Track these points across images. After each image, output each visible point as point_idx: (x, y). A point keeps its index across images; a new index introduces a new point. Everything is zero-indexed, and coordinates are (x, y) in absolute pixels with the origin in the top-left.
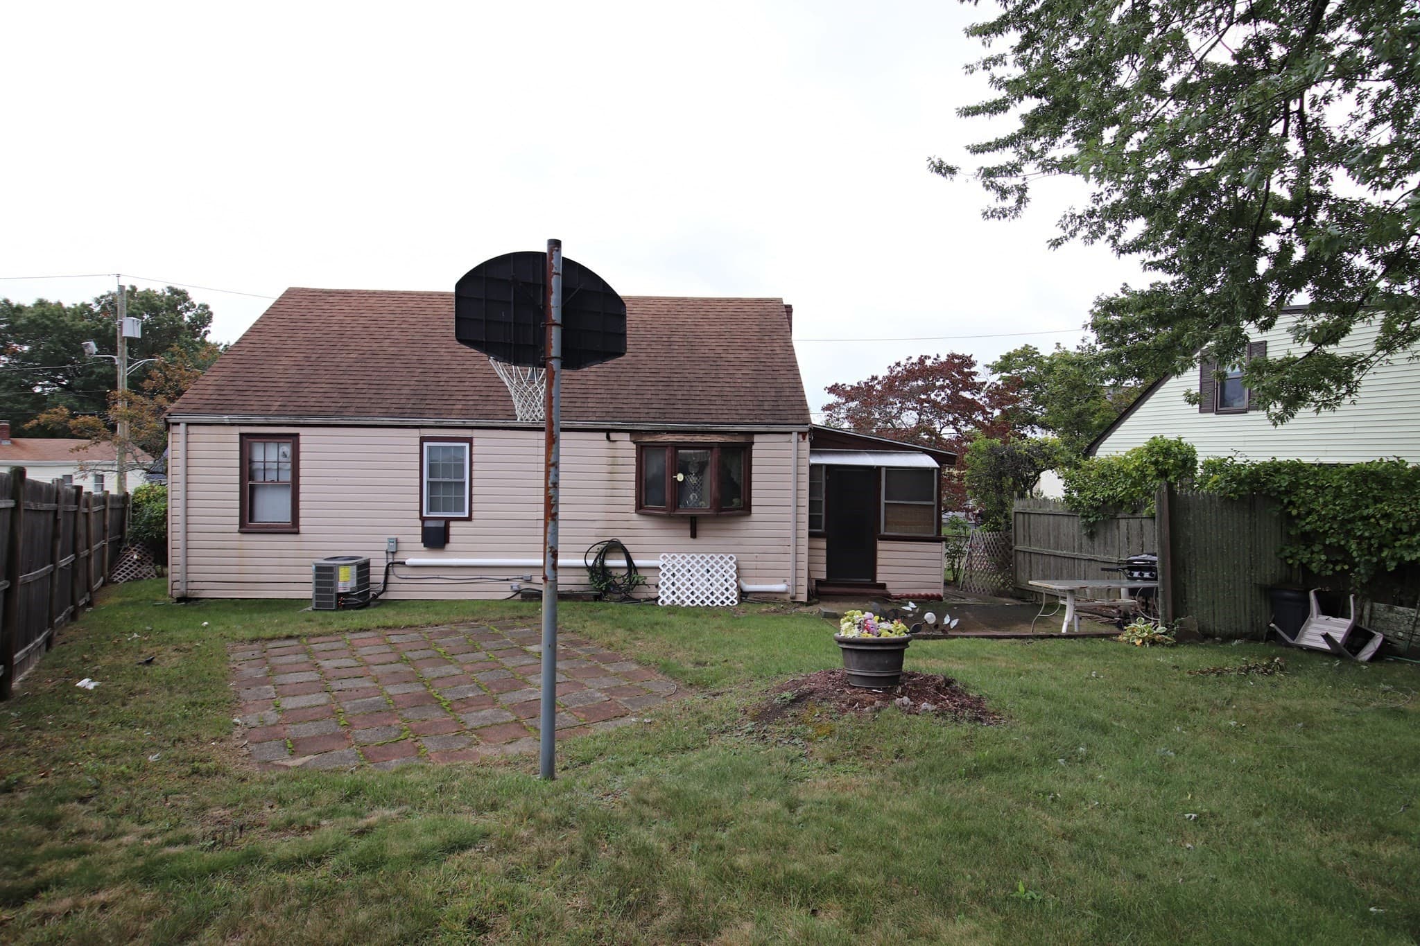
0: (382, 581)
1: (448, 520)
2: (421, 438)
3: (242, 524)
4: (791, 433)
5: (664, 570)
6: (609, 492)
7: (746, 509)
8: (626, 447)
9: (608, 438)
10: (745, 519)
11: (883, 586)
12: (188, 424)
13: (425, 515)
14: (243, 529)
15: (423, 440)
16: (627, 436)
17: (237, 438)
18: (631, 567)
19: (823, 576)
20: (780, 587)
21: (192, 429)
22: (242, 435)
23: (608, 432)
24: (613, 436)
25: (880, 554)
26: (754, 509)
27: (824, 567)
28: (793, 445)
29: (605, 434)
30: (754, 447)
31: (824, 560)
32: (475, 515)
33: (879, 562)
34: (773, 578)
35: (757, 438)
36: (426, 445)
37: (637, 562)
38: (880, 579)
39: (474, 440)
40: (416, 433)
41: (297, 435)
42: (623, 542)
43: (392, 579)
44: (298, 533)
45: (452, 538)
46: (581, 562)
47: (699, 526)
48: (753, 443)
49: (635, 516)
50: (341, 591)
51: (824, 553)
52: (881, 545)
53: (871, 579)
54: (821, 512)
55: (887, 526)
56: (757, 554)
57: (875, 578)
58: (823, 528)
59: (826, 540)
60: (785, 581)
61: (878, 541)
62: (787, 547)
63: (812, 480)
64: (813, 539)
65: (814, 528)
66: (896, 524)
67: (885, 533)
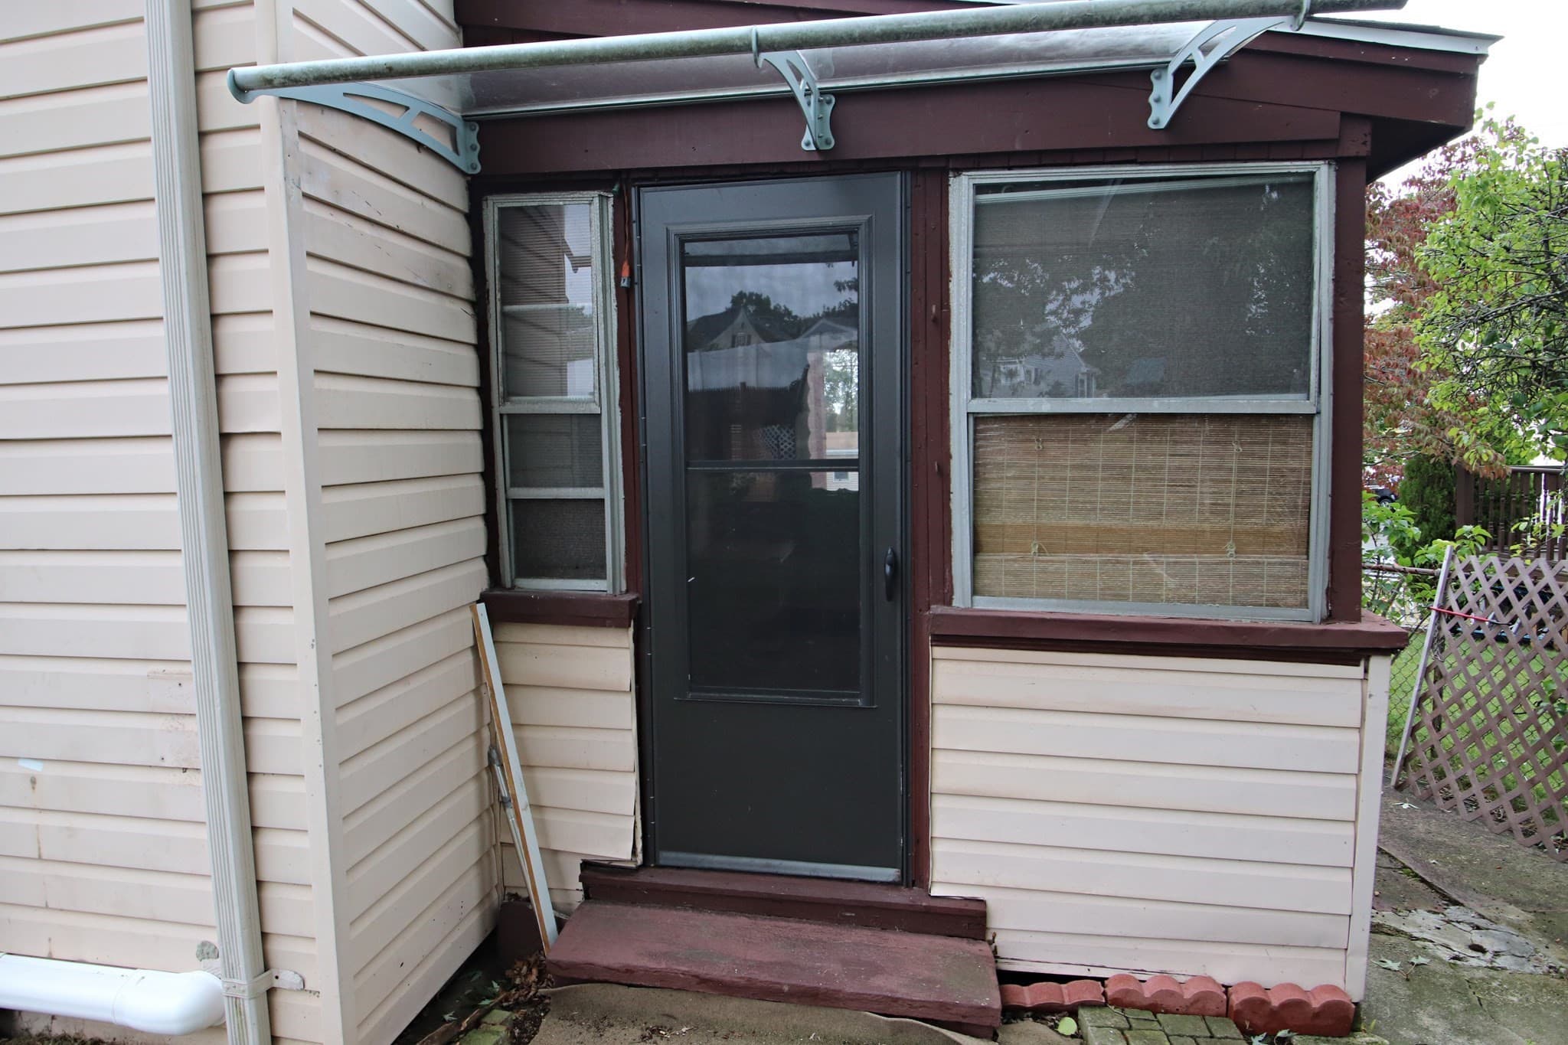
11: (968, 918)
19: (617, 842)
52: (952, 676)
53: (890, 874)
54: (600, 485)
55: (990, 561)
56: (36, 768)
57: (915, 869)
58: (602, 576)
59: (624, 641)
60: (206, 952)
61: (938, 652)
62: (188, 721)
63: (479, 306)
64: (516, 633)
65: (526, 569)
66: (1051, 542)
67: (984, 604)
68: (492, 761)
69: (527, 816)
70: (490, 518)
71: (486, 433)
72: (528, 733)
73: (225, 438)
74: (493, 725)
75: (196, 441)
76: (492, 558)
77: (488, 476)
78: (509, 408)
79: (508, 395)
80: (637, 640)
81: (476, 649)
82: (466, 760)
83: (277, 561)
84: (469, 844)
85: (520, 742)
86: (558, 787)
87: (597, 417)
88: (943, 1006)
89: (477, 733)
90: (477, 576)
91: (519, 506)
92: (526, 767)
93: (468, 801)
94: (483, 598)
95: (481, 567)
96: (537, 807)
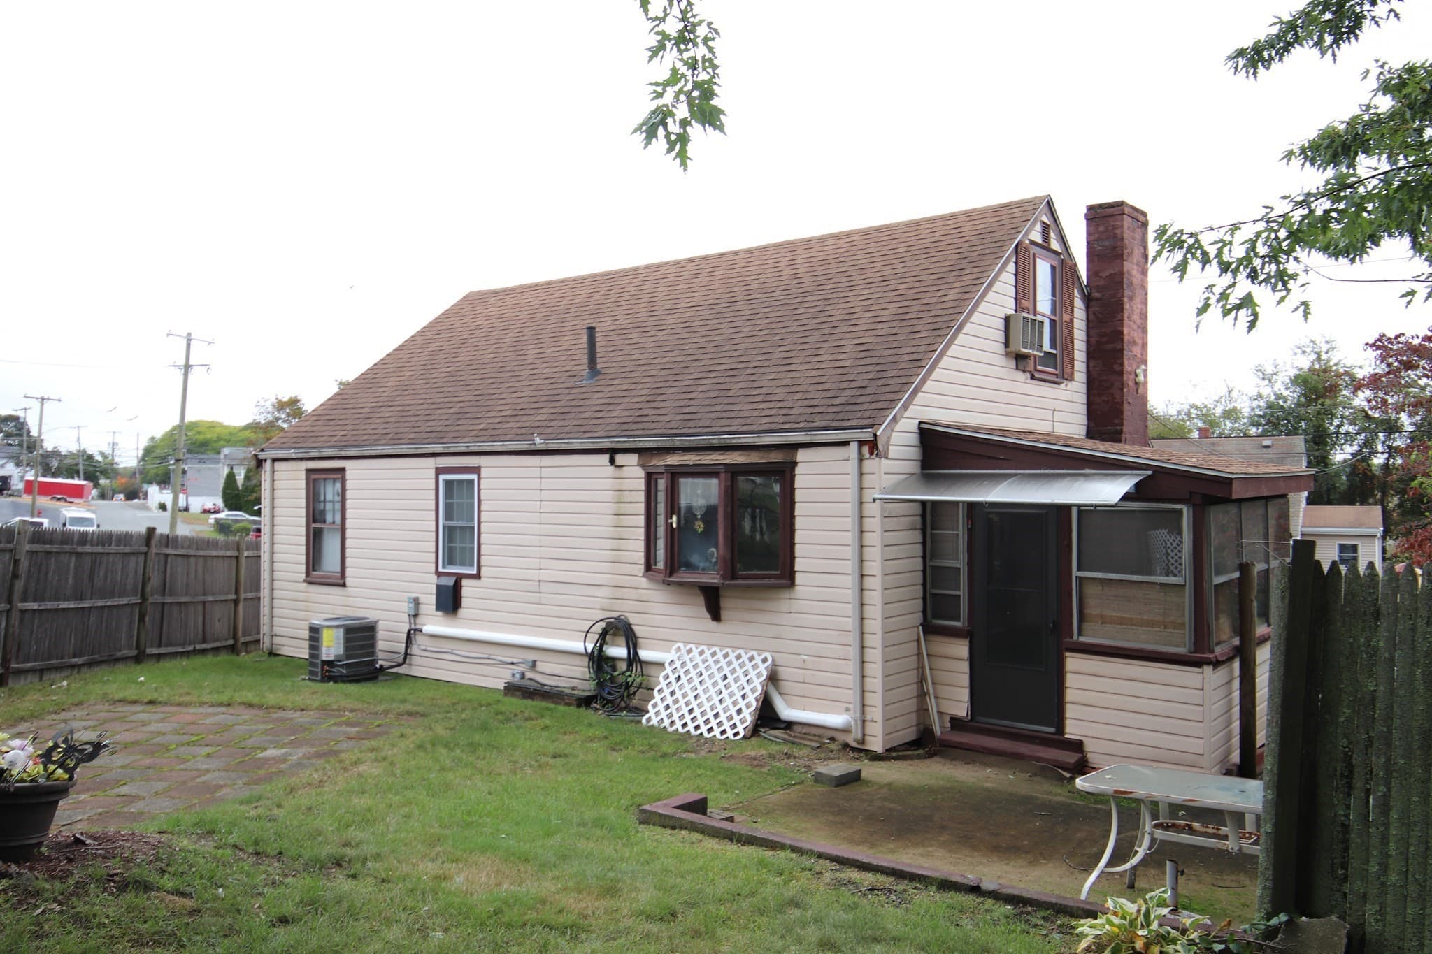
0: (403, 651)
1: (459, 578)
2: (437, 468)
3: (308, 574)
4: (846, 443)
5: (668, 670)
6: (614, 544)
7: (788, 577)
8: (633, 472)
9: (612, 461)
10: (785, 594)
11: (1077, 746)
12: (274, 460)
13: (440, 569)
14: (309, 579)
15: (439, 471)
16: (633, 459)
17: (303, 475)
18: (633, 659)
19: (962, 710)
20: (835, 719)
21: (278, 465)
22: (309, 471)
23: (612, 452)
24: (620, 459)
25: (1070, 680)
26: (799, 578)
27: (965, 694)
28: (852, 466)
29: (606, 457)
30: (798, 470)
31: (965, 680)
32: (484, 571)
33: (1070, 695)
34: (827, 702)
35: (801, 455)
36: (442, 477)
37: (644, 654)
38: (1072, 730)
39: (483, 470)
40: (431, 463)
41: (343, 470)
42: (632, 621)
43: (415, 649)
44: (344, 585)
45: (465, 602)
46: (578, 646)
47: (725, 603)
48: (795, 464)
49: (644, 582)
50: (324, 658)
51: (965, 667)
52: (1073, 662)
53: (1052, 730)
54: (959, 590)
55: (1086, 626)
56: (806, 657)
57: (1060, 728)
58: (959, 620)
59: (967, 642)
60: (847, 710)
61: (1067, 654)
62: (848, 648)
63: (924, 530)
64: (932, 638)
65: (935, 617)
66: (1104, 620)
67: (1082, 639)
68: (922, 680)
69: (932, 698)
70: (924, 599)
71: (924, 571)
72: (934, 672)
73: (862, 576)
74: (923, 667)
75: (857, 575)
76: (924, 612)
77: (924, 585)
78: (932, 564)
79: (931, 560)
80: (970, 642)
81: (918, 641)
82: (913, 676)
83: (873, 607)
84: (912, 704)
85: (931, 674)
86: (944, 691)
87: (959, 569)
88: (1055, 761)
89: (918, 669)
90: (918, 618)
91: (934, 595)
92: (933, 683)
93: (913, 690)
94: (921, 625)
95: (920, 615)
96: (936, 697)
